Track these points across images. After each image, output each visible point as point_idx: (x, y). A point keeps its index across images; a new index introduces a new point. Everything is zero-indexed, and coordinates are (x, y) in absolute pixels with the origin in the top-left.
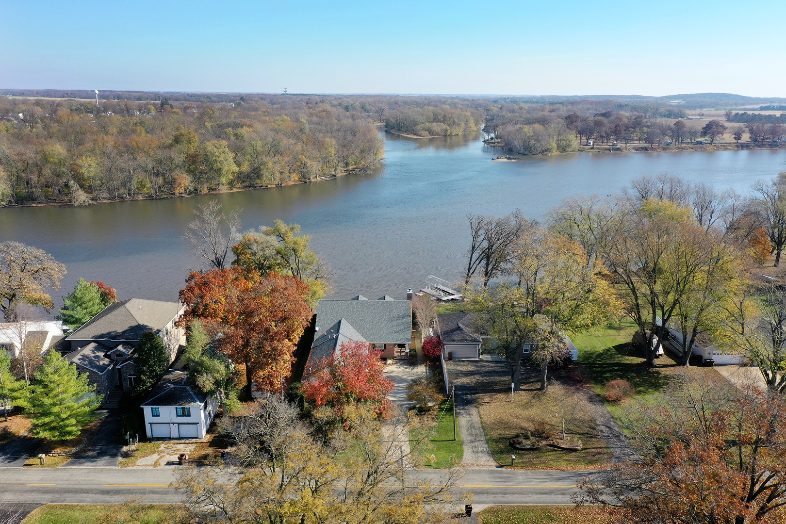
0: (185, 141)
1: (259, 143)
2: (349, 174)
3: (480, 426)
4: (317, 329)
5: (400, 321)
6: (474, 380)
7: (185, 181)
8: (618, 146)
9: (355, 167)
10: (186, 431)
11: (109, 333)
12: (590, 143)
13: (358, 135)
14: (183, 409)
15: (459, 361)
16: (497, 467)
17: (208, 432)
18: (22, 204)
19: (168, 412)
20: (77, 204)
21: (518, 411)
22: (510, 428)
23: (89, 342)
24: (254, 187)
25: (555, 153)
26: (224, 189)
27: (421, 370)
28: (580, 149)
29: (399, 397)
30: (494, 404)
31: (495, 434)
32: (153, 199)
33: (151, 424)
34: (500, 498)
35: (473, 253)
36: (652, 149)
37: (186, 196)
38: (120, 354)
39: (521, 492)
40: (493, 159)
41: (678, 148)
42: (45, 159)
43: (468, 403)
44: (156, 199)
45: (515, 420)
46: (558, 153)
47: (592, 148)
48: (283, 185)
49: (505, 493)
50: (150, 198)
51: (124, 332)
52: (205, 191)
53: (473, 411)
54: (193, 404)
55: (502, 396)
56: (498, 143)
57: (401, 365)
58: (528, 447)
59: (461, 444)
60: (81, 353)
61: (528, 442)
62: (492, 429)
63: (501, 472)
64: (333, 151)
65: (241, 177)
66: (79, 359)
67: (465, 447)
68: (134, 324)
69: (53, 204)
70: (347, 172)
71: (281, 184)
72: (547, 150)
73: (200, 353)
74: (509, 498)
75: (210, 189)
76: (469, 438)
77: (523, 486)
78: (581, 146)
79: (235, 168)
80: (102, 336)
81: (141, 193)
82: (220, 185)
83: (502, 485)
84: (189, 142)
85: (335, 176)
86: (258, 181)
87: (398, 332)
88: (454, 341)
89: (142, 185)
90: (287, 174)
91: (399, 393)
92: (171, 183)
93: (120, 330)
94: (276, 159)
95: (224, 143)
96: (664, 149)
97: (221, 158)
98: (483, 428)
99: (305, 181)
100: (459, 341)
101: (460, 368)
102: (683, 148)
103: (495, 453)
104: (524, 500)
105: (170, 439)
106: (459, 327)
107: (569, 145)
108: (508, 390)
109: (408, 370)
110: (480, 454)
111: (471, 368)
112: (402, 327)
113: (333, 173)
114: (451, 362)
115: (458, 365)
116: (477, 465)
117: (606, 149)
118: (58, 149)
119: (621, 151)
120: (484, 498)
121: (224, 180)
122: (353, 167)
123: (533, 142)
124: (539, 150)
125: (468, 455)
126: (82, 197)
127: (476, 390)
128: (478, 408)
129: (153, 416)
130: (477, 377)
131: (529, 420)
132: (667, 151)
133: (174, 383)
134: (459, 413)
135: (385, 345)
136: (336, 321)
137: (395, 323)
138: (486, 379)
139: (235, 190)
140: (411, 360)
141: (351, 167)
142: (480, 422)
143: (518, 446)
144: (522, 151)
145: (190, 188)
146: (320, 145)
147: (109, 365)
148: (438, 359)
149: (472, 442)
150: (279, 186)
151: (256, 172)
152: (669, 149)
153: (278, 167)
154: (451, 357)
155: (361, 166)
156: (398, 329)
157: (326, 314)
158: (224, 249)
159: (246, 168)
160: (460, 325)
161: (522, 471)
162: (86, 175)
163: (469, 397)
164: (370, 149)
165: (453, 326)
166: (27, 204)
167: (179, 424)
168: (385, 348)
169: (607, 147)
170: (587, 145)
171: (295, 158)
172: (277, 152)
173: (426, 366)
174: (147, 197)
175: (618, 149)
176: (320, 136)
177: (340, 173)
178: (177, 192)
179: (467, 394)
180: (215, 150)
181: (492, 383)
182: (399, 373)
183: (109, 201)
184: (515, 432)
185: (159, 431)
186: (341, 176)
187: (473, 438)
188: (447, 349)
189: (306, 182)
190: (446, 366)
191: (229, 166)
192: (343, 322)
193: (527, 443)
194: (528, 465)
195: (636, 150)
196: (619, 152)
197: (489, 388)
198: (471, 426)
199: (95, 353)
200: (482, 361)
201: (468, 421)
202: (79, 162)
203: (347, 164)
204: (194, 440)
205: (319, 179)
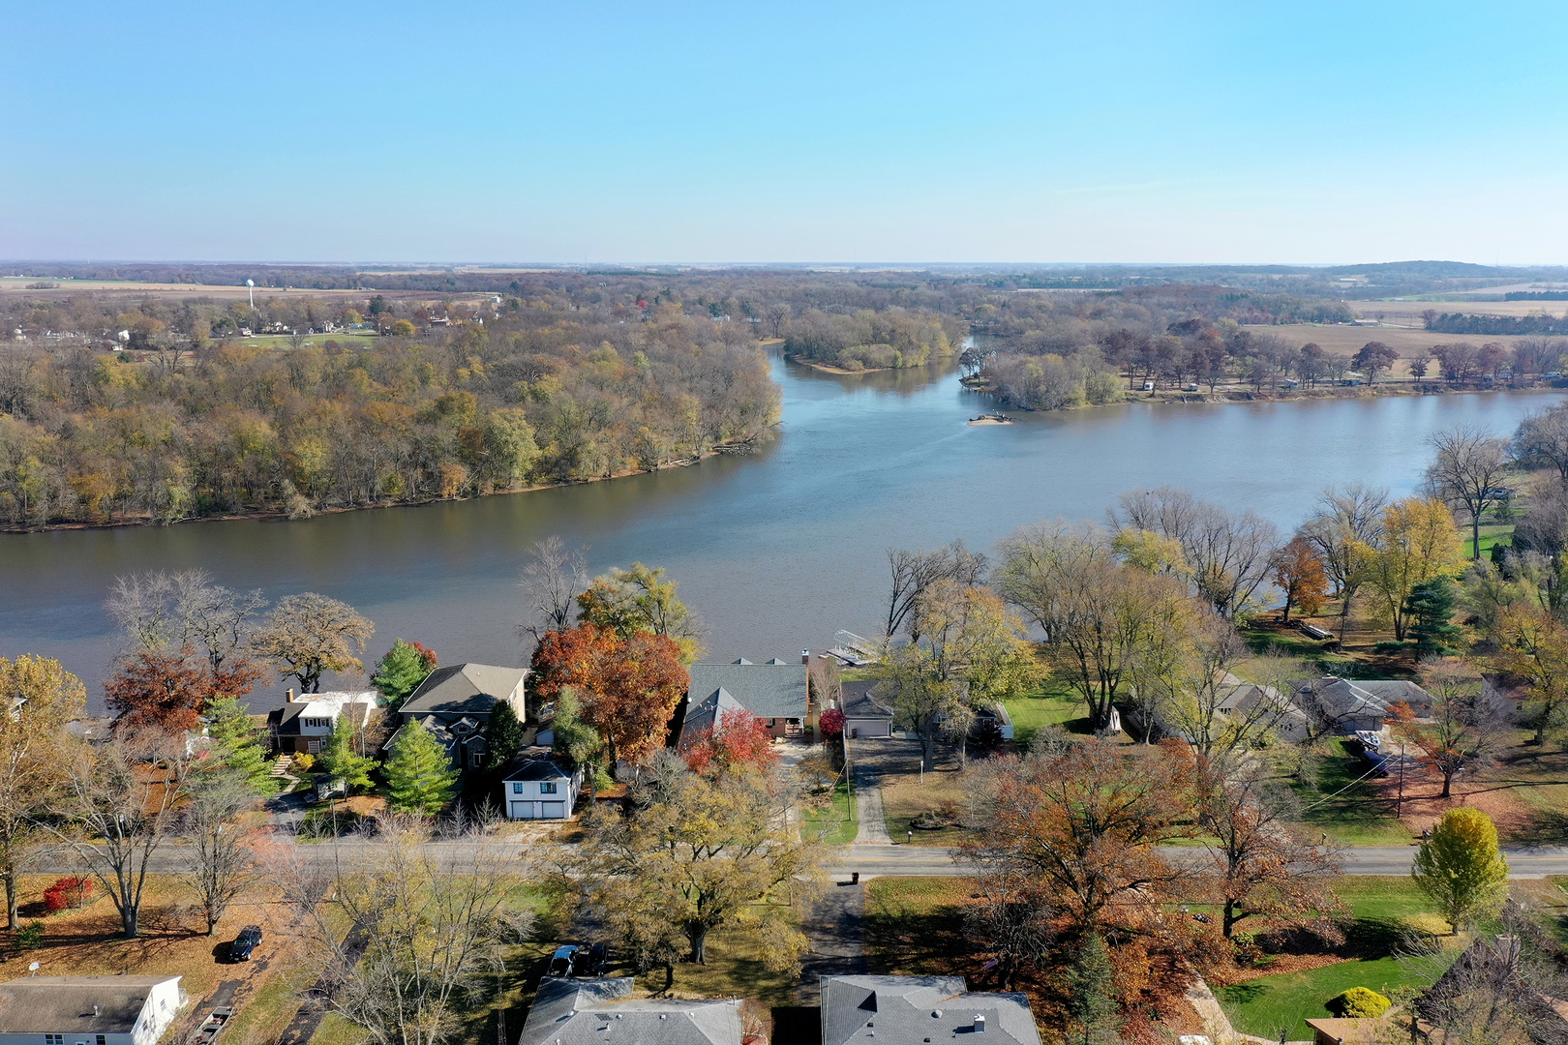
0: (456, 410)
1: (574, 409)
2: (722, 454)
3: (880, 807)
4: (690, 700)
5: (793, 690)
6: (880, 761)
7: (459, 475)
8: (1199, 392)
9: (731, 440)
10: (552, 810)
11: (448, 704)
12: (1148, 386)
13: (736, 384)
14: (549, 785)
15: (866, 739)
16: (893, 844)
17: (573, 813)
18: (207, 516)
19: (531, 789)
20: (293, 516)
21: (926, 792)
22: (915, 809)
23: (428, 714)
24: (566, 482)
25: (1083, 405)
26: (519, 487)
27: (818, 748)
28: (1130, 397)
30: (900, 785)
31: (896, 815)
32: (407, 506)
33: (512, 802)
34: (890, 870)
35: (894, 601)
36: (1260, 396)
37: (459, 499)
38: (464, 728)
39: (913, 865)
40: (971, 420)
41: (1308, 394)
42: (242, 443)
43: (870, 784)
44: (412, 506)
45: (922, 801)
46: (1090, 405)
47: (1152, 396)
48: (613, 476)
49: (896, 866)
50: (403, 503)
51: (466, 702)
52: (489, 490)
53: (875, 792)
54: (559, 779)
55: (910, 777)
56: (987, 384)
57: (793, 744)
58: (930, 826)
59: (857, 823)
60: (422, 727)
61: (932, 822)
62: (893, 810)
63: (895, 849)
64: (693, 415)
65: (545, 466)
67: (860, 827)
68: (476, 693)
69: (254, 516)
70: (717, 451)
71: (609, 476)
72: (1069, 401)
73: (571, 722)
74: (901, 870)
75: (496, 486)
76: (867, 818)
77: (917, 860)
78: (1133, 392)
79: (537, 453)
80: (441, 707)
81: (390, 496)
82: (512, 481)
83: (895, 859)
84: (462, 410)
85: (698, 458)
86: (573, 471)
87: (790, 704)
88: (859, 714)
89: (391, 483)
90: (619, 458)
92: (434, 479)
93: (461, 700)
94: (600, 435)
95: (519, 412)
96: (1282, 396)
97: (515, 438)
98: (883, 808)
99: (648, 468)
100: (865, 714)
101: (865, 747)
102: (1315, 394)
103: (891, 833)
104: (915, 871)
105: (533, 819)
106: (866, 697)
107: (1108, 392)
108: (917, 772)
109: (801, 749)
110: (876, 833)
111: (878, 747)
112: (797, 698)
113: (695, 453)
114: (855, 740)
115: (863, 744)
116: (871, 843)
117: (1177, 397)
118: (262, 430)
119: (1203, 400)
120: (874, 869)
121: (517, 472)
122: (727, 440)
123: (1043, 388)
124: (1054, 402)
125: (862, 834)
126: (301, 504)
127: (881, 771)
128: (880, 789)
129: (515, 793)
130: (885, 757)
131: (938, 801)
132: (1287, 399)
133: (533, 758)
134: (858, 795)
135: (774, 719)
136: (714, 691)
137: (787, 692)
138: (895, 759)
139: (536, 487)
140: (806, 738)
141: (724, 441)
142: (880, 803)
143: (919, 826)
144: (1024, 403)
145: (466, 486)
146: (672, 408)
147: (453, 741)
148: (839, 736)
149: (869, 821)
150: (607, 479)
151: (571, 458)
152: (1290, 396)
153: (604, 448)
154: (855, 735)
155: (740, 438)
156: (790, 700)
157: (701, 683)
158: (566, 597)
159: (553, 450)
160: (868, 695)
161: (920, 847)
162: (308, 470)
163: (872, 778)
164: (757, 407)
165: (860, 697)
166: (215, 516)
167: (543, 802)
168: (774, 724)
169: (1178, 392)
170: (1143, 389)
171: (635, 434)
172: (602, 424)
173: (824, 745)
174: (398, 502)
175: (1198, 397)
176: (671, 389)
177: (706, 452)
178: (445, 493)
179: (870, 775)
180: (506, 425)
181: (902, 763)
182: (790, 752)
183: (340, 510)
184: (918, 813)
185: (522, 810)
186: (708, 459)
187: (870, 818)
188: (851, 725)
189: (650, 471)
190: (847, 745)
191: (527, 450)
192: (722, 691)
193: (930, 823)
194: (926, 843)
195: (1231, 398)
196: (1199, 402)
197: (897, 769)
198: (871, 807)
199: (436, 727)
200: (894, 739)
201: (867, 802)
202: (298, 449)
203: (717, 438)
204: (560, 820)
205: (671, 465)
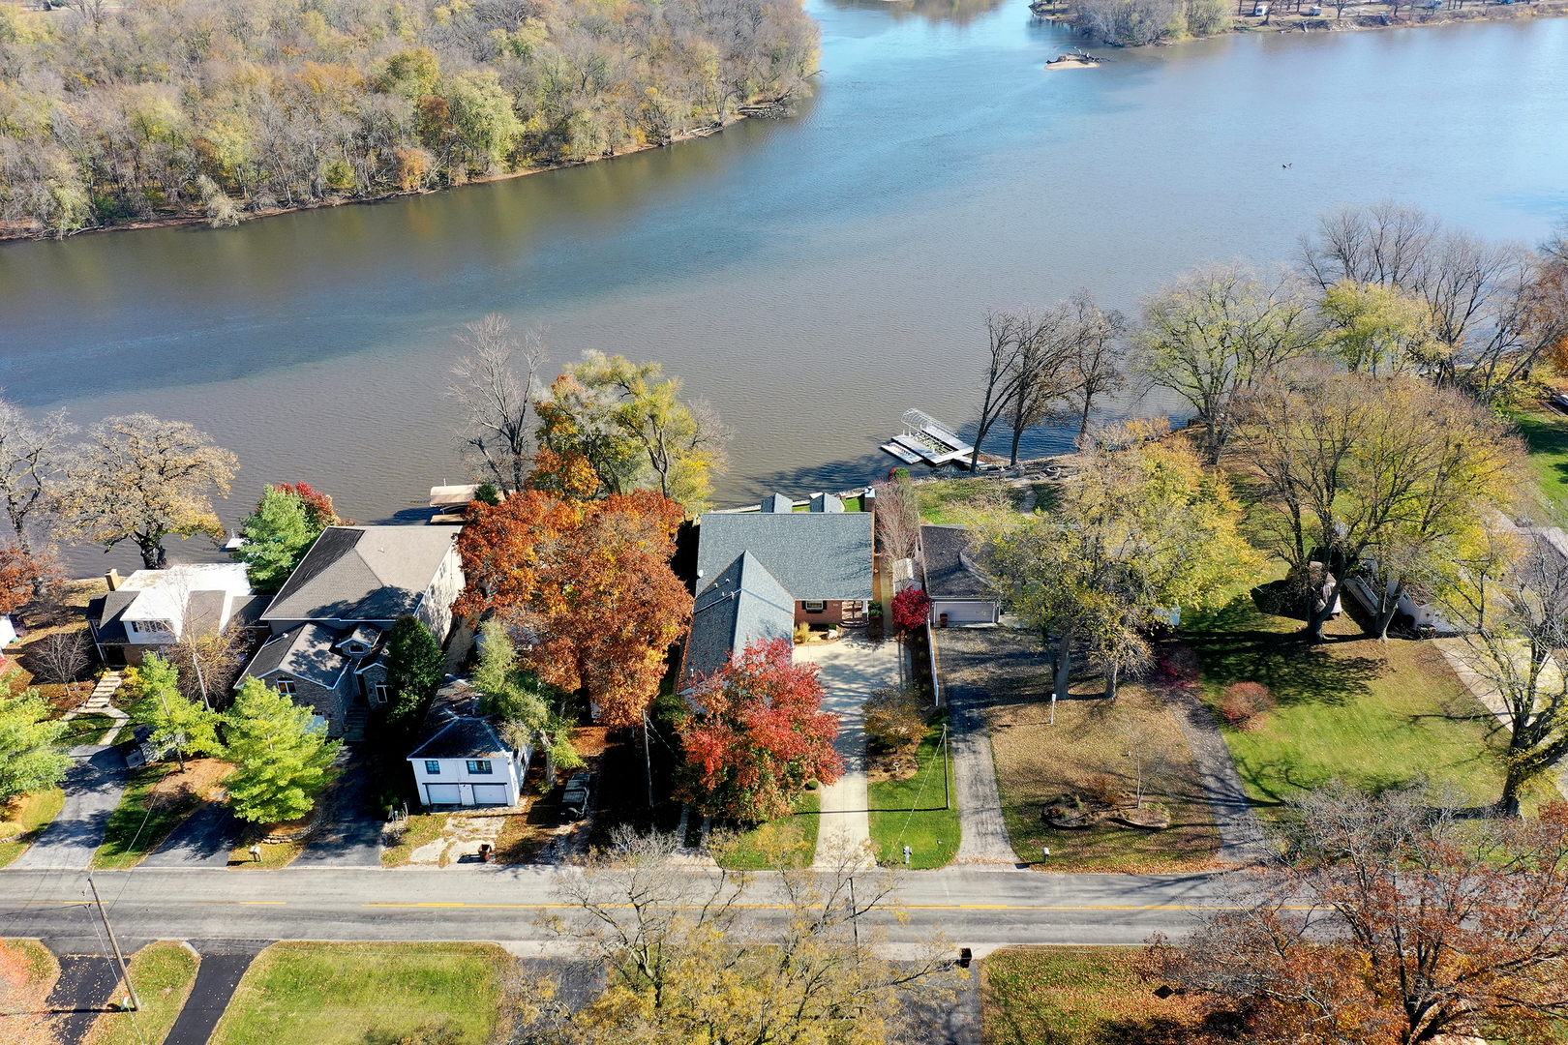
0: (413, 73)
1: (563, 66)
2: (750, 118)
3: (993, 778)
4: (700, 573)
5: (852, 555)
6: (985, 675)
7: (421, 161)
8: (1322, 17)
9: (760, 98)
10: (485, 794)
11: (335, 605)
12: (1260, 11)
13: (765, 22)
14: (480, 763)
15: (961, 630)
16: (1019, 866)
17: (522, 793)
18: (112, 224)
19: (453, 768)
20: (216, 223)
21: (1062, 745)
22: (1047, 782)
23: (304, 623)
24: (559, 163)
25: (1184, 38)
26: (499, 172)
27: (891, 651)
28: (1239, 25)
29: (851, 715)
30: (1019, 729)
31: (1017, 795)
32: (360, 203)
33: (426, 784)
34: (1020, 931)
35: (992, 384)
36: (1396, 20)
37: (424, 191)
38: (358, 647)
39: (1056, 920)
40: (1049, 62)
41: (1455, 16)
42: (142, 125)
43: (973, 726)
44: (369, 203)
45: (1056, 766)
46: (1191, 38)
47: (1265, 23)
48: (616, 154)
49: (1028, 920)
50: (355, 199)
51: (361, 602)
52: (462, 179)
53: (982, 744)
54: (494, 754)
55: (1034, 710)
56: (1063, 11)
57: (855, 638)
58: (1074, 824)
59: (957, 816)
60: (292, 650)
61: (1076, 814)
62: (1014, 784)
63: (1023, 878)
64: (712, 68)
65: (531, 144)
66: (291, 663)
67: (964, 824)
68: (376, 587)
69: (170, 222)
70: (744, 113)
71: (612, 153)
72: (1166, 33)
74: (1035, 931)
75: (471, 173)
76: (973, 804)
77: (1060, 907)
78: (1241, 18)
79: (518, 128)
80: (323, 611)
81: (337, 191)
82: (491, 165)
83: (1023, 905)
84: (420, 72)
85: (720, 125)
86: (565, 148)
87: (848, 577)
88: (951, 593)
89: (336, 175)
90: (621, 127)
91: (850, 704)
92: (392, 167)
93: (353, 599)
94: (597, 101)
95: (492, 74)
96: (1423, 19)
97: (489, 110)
98: (997, 781)
99: (659, 145)
100: (959, 593)
101: (960, 646)
102: (1463, 16)
103: (1016, 837)
104: (1059, 935)
105: (461, 807)
106: (961, 564)
107: (1213, 20)
108: (1043, 699)
109: (866, 651)
110: (990, 839)
111: (979, 646)
112: (856, 568)
113: (716, 118)
114: (944, 632)
115: (958, 639)
116: (985, 863)
117: (1296, 25)
118: (164, 107)
119: (1327, 28)
120: (992, 931)
121: (496, 154)
122: (756, 99)
123: (1135, 17)
124: (1149, 36)
125: (969, 842)
126: (225, 207)
127: (988, 697)
128: (990, 737)
129: (429, 772)
130: (991, 667)
131: (1082, 764)
132: (1430, 23)
133: (459, 710)
134: (956, 750)
135: (825, 602)
136: (735, 557)
137: (843, 559)
138: (1007, 672)
139: (521, 172)
140: (871, 628)
141: (751, 100)
142: (992, 769)
143: (1056, 822)
144: (1112, 37)
145: (432, 174)
146: (690, 63)
147: (342, 668)
148: (922, 631)
149: (977, 811)
150: (609, 158)
151: (561, 133)
152: (1432, 20)
153: (602, 119)
154: (945, 622)
155: (771, 95)
156: (849, 570)
157: (716, 542)
159: (538, 124)
160: (964, 559)
161: (1060, 875)
162: (227, 163)
163: (975, 713)
164: (791, 52)
165: (952, 562)
166: (121, 225)
167: (473, 784)
168: (825, 607)
169: (1297, 18)
170: (1253, 14)
171: (640, 97)
172: (601, 86)
173: (899, 641)
174: (349, 198)
175: (1322, 24)
176: (684, 34)
177: (730, 118)
178: (407, 185)
179: (971, 706)
180: (476, 92)
181: (1018, 680)
182: (849, 657)
183: (278, 211)
184: (1055, 791)
185: (440, 795)
186: (732, 125)
187: (979, 804)
188: (939, 608)
189: (661, 145)
190: (936, 642)
191: (507, 128)
192: (748, 559)
193: (1072, 815)
194: (1072, 862)
195: (1361, 24)
196: (1322, 30)
197: (1012, 693)
198: (977, 780)
199: (314, 646)
200: (1001, 627)
201: (972, 767)
202: (211, 135)
203: (743, 98)
204: (500, 810)
205: (688, 136)
